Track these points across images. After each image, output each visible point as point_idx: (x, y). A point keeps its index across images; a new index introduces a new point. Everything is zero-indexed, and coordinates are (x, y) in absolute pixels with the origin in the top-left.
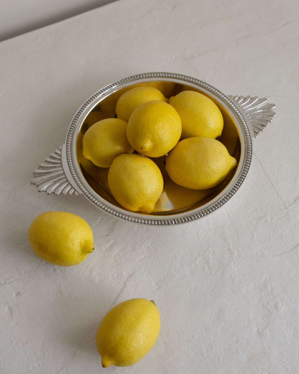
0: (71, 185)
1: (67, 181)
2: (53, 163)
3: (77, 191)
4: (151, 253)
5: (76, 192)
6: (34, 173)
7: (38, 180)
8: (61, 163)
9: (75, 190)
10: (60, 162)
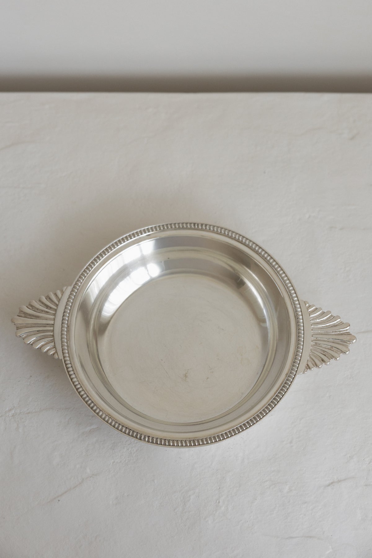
0: (55, 343)
1: (53, 336)
2: (47, 307)
3: (57, 354)
4: (130, 461)
6: (21, 311)
7: (21, 321)
8: (56, 310)
9: (56, 352)
10: (55, 308)
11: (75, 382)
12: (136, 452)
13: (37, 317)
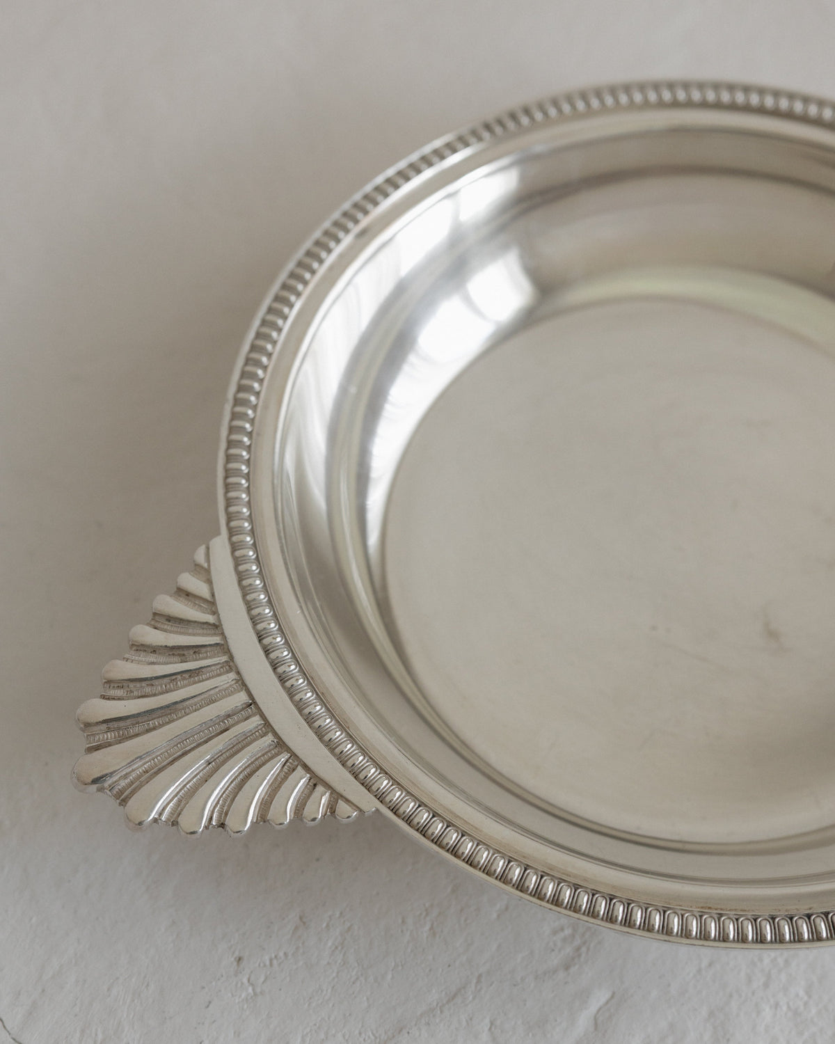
0: (306, 768)
1: (281, 745)
2: (178, 652)
3: (347, 801)
5: (341, 803)
8: (224, 648)
9: (336, 796)
10: (216, 639)
11: (491, 862)
12: (810, 997)
13: (170, 712)
